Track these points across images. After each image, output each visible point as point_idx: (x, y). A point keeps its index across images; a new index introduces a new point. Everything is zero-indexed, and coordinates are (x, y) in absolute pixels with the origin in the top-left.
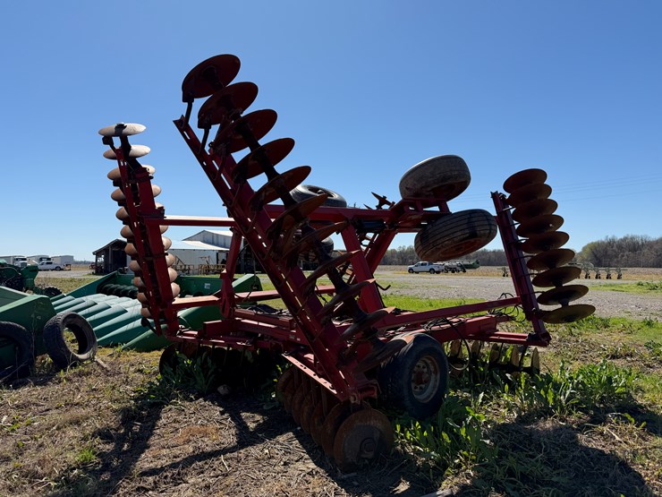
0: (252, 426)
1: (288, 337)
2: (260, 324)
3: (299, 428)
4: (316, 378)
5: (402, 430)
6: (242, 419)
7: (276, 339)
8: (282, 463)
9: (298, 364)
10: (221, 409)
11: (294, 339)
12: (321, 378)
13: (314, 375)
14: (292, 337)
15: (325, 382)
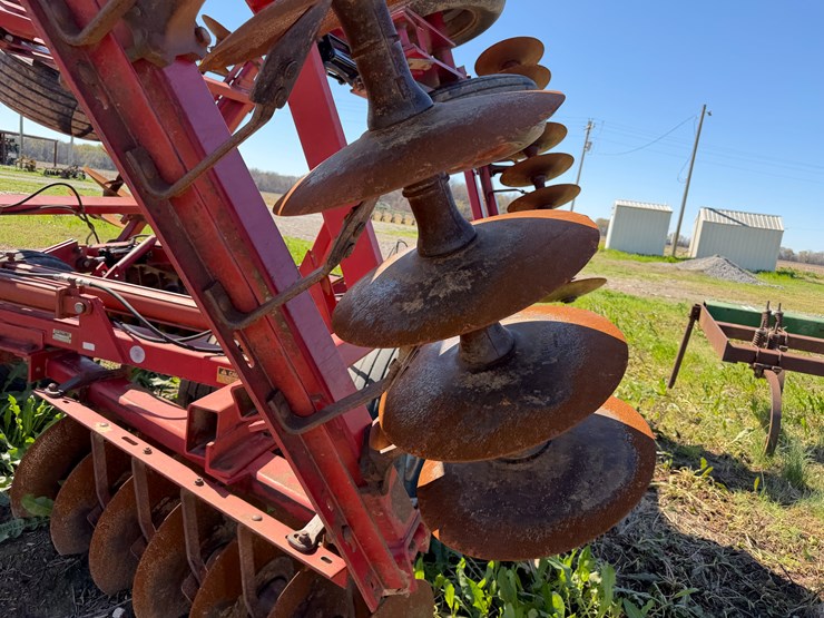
9: (109, 431)
11: (70, 342)
12: (231, 497)
13: (200, 484)
14: (62, 338)
15: (254, 517)
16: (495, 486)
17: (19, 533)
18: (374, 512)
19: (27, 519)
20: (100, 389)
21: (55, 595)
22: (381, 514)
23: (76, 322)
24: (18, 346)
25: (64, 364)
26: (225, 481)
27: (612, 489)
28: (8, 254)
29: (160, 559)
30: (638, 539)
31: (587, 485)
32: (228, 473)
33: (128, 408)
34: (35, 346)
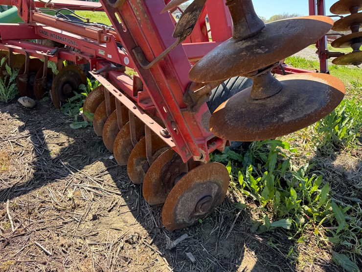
0: (54, 150)
1: (97, 51)
2: (65, 33)
3: (111, 157)
4: (137, 112)
5: (235, 173)
6: (43, 139)
7: (82, 53)
8: (91, 217)
9: (110, 87)
10: (22, 124)
11: (104, 54)
12: (145, 115)
13: (135, 108)
14: (101, 53)
15: (151, 122)
16: (244, 110)
17: (86, 126)
18: (192, 122)
19: (89, 122)
20: (112, 73)
21: (94, 148)
22: (195, 123)
23: (105, 46)
24: (87, 56)
25: (103, 64)
26: (144, 108)
27: (304, 113)
28: (87, 19)
29: (124, 139)
30: (358, 183)
31: (291, 110)
32: (145, 105)
33: (120, 81)
34: (92, 56)
